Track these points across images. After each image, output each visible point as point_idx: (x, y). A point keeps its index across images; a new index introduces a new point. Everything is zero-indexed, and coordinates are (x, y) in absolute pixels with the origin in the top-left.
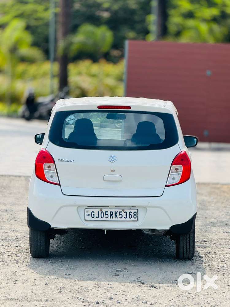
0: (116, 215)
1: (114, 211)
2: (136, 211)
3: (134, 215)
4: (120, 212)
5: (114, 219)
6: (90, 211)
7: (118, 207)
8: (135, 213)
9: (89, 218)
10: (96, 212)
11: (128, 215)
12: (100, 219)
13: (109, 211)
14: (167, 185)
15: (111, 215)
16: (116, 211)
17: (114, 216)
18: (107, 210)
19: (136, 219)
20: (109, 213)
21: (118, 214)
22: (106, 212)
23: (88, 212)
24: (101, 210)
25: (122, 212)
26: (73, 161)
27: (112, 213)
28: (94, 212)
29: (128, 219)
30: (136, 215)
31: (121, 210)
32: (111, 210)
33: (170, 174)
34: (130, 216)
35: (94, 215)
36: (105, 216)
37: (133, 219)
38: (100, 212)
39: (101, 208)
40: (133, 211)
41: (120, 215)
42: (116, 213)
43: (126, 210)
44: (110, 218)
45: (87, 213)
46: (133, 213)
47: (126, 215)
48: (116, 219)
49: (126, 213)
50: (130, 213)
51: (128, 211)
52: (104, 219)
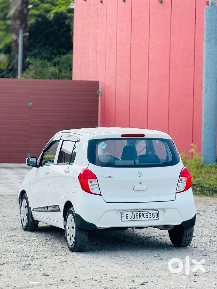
0: (143, 216)
1: (142, 213)
2: (157, 212)
3: (156, 215)
4: (146, 214)
5: (142, 219)
6: (125, 214)
7: (144, 210)
8: (157, 214)
9: (124, 219)
10: (129, 214)
11: (152, 215)
12: (132, 219)
13: (138, 213)
14: (177, 192)
15: (140, 216)
16: (143, 212)
17: (142, 216)
18: (137, 213)
19: (158, 218)
20: (138, 215)
21: (145, 215)
22: (136, 214)
23: (123, 214)
24: (132, 212)
25: (147, 213)
26: (111, 177)
27: (140, 215)
28: (128, 214)
29: (152, 218)
30: (157, 215)
31: (147, 212)
32: (140, 213)
33: (179, 183)
34: (154, 216)
35: (128, 216)
36: (136, 217)
37: (155, 218)
38: (132, 214)
39: (132, 211)
40: (155, 212)
41: (146, 215)
42: (143, 215)
43: (150, 212)
44: (140, 218)
45: (123, 216)
46: (155, 214)
47: (151, 215)
48: (144, 219)
49: (150, 214)
50: (153, 214)
51: (152, 212)
52: (136, 219)
